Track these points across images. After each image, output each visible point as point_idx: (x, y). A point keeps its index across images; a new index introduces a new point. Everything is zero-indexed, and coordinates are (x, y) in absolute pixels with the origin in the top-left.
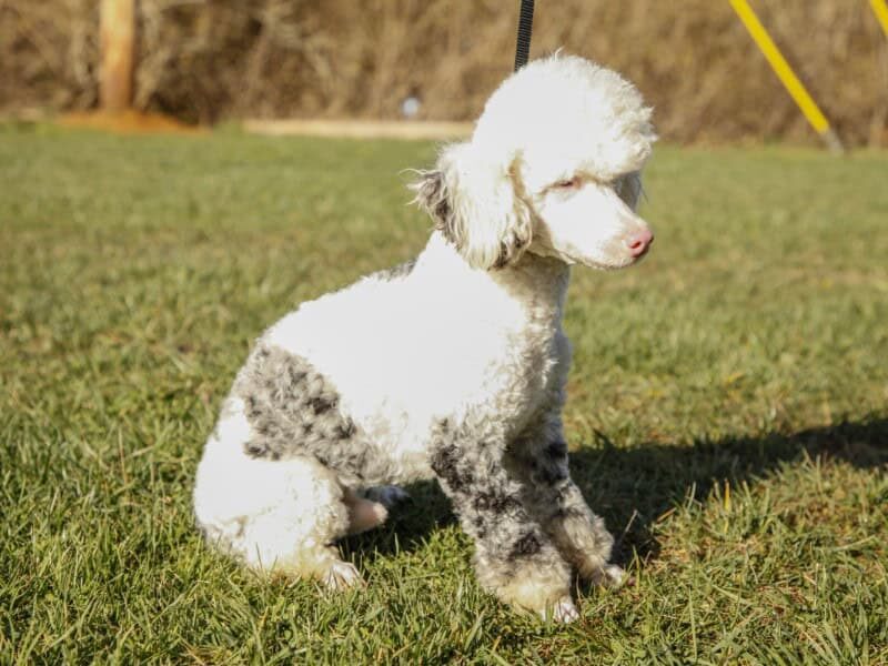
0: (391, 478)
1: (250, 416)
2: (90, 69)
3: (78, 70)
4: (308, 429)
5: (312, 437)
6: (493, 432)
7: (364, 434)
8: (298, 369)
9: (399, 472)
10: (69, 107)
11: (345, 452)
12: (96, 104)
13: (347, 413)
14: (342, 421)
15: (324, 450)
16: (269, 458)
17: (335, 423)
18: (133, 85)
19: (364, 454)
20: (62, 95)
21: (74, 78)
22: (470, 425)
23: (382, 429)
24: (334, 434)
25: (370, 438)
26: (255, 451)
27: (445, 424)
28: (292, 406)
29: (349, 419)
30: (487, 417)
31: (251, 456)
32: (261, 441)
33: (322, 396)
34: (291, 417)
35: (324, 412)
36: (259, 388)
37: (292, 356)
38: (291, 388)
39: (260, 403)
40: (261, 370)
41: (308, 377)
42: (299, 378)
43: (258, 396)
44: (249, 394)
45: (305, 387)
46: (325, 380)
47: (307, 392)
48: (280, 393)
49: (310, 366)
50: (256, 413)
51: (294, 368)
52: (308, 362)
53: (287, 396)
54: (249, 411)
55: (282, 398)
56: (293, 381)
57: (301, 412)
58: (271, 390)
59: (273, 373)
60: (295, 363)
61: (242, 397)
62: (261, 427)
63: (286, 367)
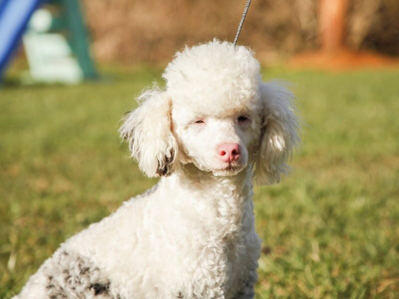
1: (47, 287)
13: (117, 291)
22: (198, 295)
27: (180, 296)
30: (207, 286)
33: (99, 282)
34: (78, 295)
35: (101, 293)
36: (58, 273)
37: (81, 257)
38: (79, 277)
39: (56, 281)
40: (61, 263)
41: (91, 270)
42: (85, 271)
43: (56, 278)
44: (50, 275)
45: (89, 277)
46: (101, 271)
47: (90, 280)
48: (72, 279)
49: (92, 263)
50: (50, 286)
51: (82, 264)
52: (91, 261)
53: (76, 282)
54: (47, 285)
55: (73, 282)
56: (81, 273)
57: (86, 293)
58: (65, 275)
59: (68, 266)
60: (83, 262)
61: (46, 276)
62: (51, 295)
63: (77, 263)
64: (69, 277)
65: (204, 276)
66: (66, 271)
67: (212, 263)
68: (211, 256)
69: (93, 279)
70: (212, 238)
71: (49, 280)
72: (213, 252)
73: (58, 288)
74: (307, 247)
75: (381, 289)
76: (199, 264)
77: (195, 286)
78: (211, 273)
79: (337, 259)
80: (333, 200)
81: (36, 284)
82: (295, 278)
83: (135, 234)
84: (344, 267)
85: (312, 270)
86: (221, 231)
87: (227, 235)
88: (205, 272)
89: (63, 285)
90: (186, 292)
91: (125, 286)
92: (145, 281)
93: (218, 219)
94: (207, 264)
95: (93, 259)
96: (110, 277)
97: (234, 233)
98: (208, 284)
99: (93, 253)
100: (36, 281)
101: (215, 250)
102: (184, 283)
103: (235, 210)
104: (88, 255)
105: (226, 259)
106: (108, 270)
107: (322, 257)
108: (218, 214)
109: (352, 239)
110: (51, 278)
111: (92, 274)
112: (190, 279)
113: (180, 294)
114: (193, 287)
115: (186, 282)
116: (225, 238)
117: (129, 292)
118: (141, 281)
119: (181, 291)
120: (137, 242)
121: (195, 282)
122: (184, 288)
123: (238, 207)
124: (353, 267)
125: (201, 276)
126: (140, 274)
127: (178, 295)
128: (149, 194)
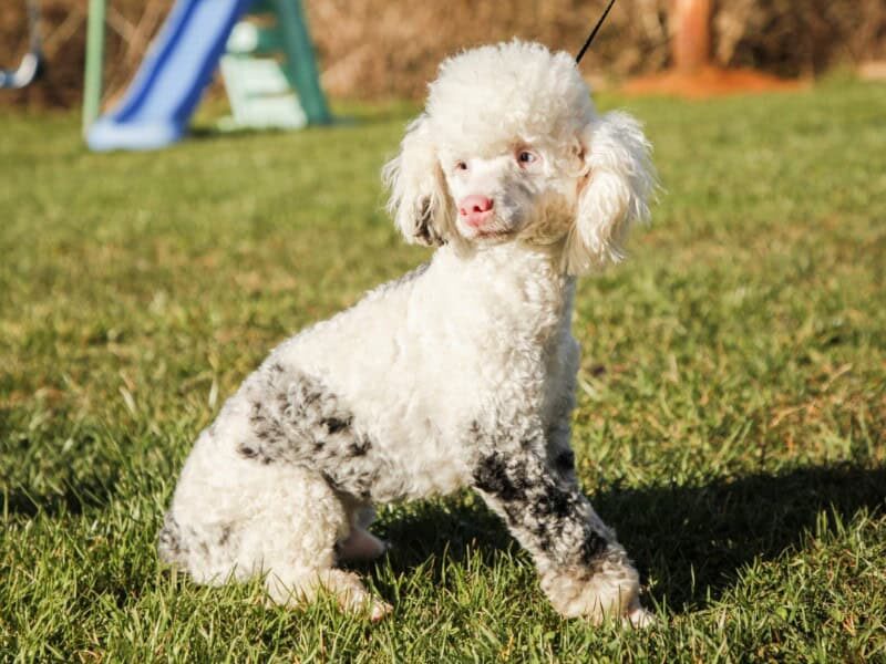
0: (405, 496)
1: (253, 419)
2: (662, 19)
3: (649, 22)
4: (319, 446)
5: (322, 455)
6: (532, 427)
7: (380, 449)
8: (313, 390)
9: (414, 490)
10: (636, 70)
11: (356, 470)
12: (668, 63)
13: (364, 430)
14: (358, 439)
15: (332, 468)
16: (259, 461)
17: (350, 441)
18: (713, 35)
19: (377, 471)
20: (630, 56)
21: (643, 32)
22: (506, 424)
23: (402, 441)
24: (348, 452)
25: (386, 454)
26: (248, 452)
27: (475, 427)
28: (303, 424)
29: (366, 435)
30: (518, 412)
31: (244, 456)
32: (255, 444)
33: (336, 416)
34: (301, 433)
35: (339, 431)
36: (268, 398)
37: (307, 376)
38: (304, 407)
39: (266, 411)
40: (274, 383)
41: (323, 397)
42: (314, 399)
43: (266, 405)
44: (257, 401)
45: (319, 407)
46: (339, 399)
47: (321, 412)
48: (291, 408)
49: (325, 387)
50: (259, 418)
51: (308, 388)
52: (322, 384)
53: (299, 413)
54: (253, 415)
55: (293, 414)
56: (306, 401)
57: (314, 431)
58: (281, 403)
59: (286, 389)
60: (309, 384)
61: (250, 402)
62: (260, 431)
63: (300, 387)
64: (288, 405)
65: (515, 396)
66: (282, 397)
67: (526, 375)
68: (524, 364)
69: (327, 410)
70: (521, 336)
71: (255, 409)
72: (525, 357)
73: (270, 421)
74: (661, 362)
75: (775, 423)
76: (507, 376)
77: (502, 411)
78: (525, 390)
79: (706, 379)
80: (696, 293)
81: (237, 413)
82: (643, 409)
83: (395, 342)
84: (719, 391)
85: (668, 397)
86: (533, 323)
87: (543, 329)
88: (517, 387)
89: (278, 417)
90: (486, 420)
91: (377, 421)
92: (410, 409)
93: (525, 304)
94: (519, 375)
95: (325, 382)
96: (353, 409)
97: (553, 327)
98: (521, 408)
99: (325, 372)
100: (236, 409)
101: (527, 355)
102: (483, 406)
103: (550, 295)
104: (318, 375)
105: (545, 371)
106: (349, 398)
107: (684, 377)
108: (526, 298)
109: (728, 349)
110: (258, 406)
111: (325, 404)
112: (494, 399)
113: (475, 424)
114: (498, 412)
115: (486, 405)
116: (540, 336)
117: (383, 430)
118: (402, 414)
119: (477, 419)
120: (397, 353)
121: (500, 404)
122: (483, 414)
123: (555, 292)
124: (731, 391)
125: (510, 393)
126: (401, 402)
127: (471, 427)
128: (412, 277)
